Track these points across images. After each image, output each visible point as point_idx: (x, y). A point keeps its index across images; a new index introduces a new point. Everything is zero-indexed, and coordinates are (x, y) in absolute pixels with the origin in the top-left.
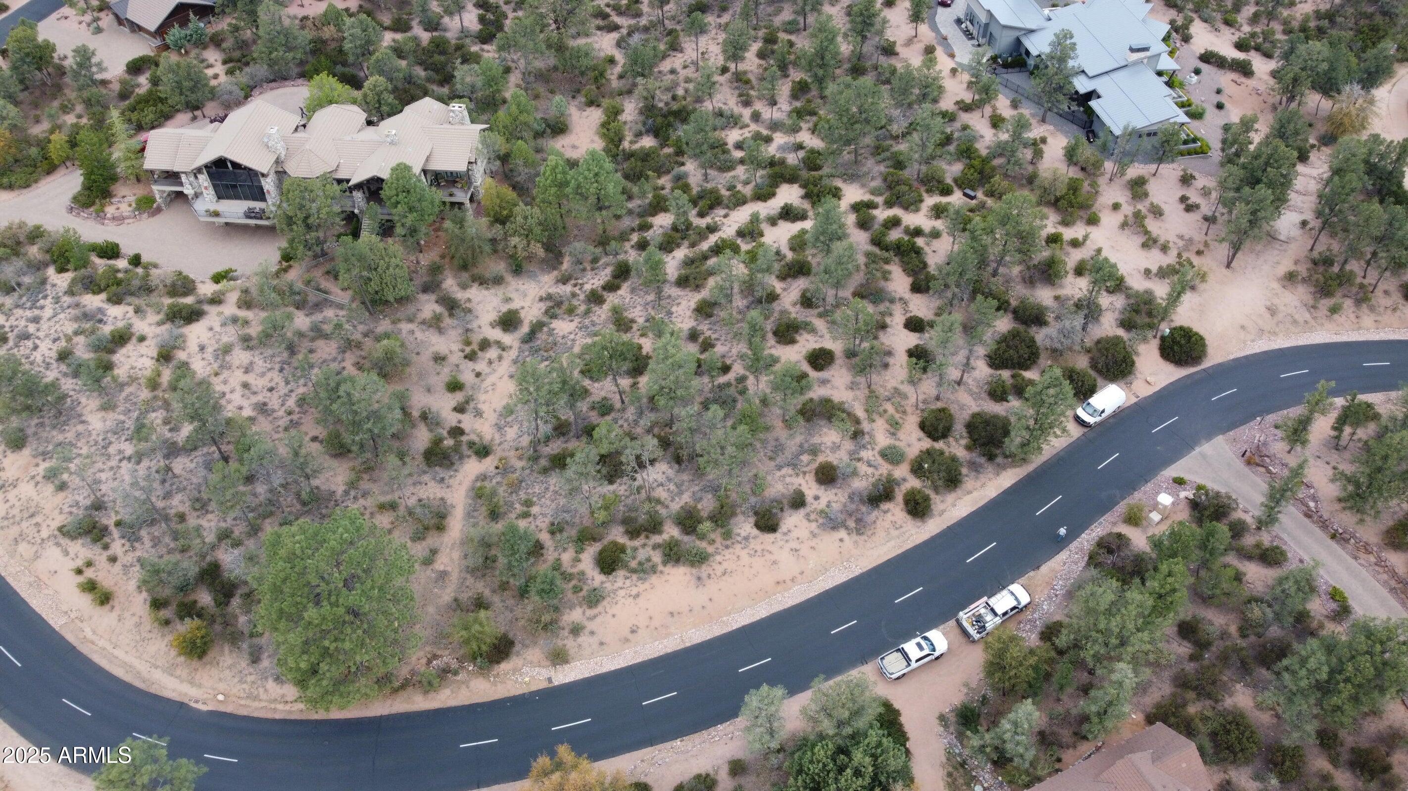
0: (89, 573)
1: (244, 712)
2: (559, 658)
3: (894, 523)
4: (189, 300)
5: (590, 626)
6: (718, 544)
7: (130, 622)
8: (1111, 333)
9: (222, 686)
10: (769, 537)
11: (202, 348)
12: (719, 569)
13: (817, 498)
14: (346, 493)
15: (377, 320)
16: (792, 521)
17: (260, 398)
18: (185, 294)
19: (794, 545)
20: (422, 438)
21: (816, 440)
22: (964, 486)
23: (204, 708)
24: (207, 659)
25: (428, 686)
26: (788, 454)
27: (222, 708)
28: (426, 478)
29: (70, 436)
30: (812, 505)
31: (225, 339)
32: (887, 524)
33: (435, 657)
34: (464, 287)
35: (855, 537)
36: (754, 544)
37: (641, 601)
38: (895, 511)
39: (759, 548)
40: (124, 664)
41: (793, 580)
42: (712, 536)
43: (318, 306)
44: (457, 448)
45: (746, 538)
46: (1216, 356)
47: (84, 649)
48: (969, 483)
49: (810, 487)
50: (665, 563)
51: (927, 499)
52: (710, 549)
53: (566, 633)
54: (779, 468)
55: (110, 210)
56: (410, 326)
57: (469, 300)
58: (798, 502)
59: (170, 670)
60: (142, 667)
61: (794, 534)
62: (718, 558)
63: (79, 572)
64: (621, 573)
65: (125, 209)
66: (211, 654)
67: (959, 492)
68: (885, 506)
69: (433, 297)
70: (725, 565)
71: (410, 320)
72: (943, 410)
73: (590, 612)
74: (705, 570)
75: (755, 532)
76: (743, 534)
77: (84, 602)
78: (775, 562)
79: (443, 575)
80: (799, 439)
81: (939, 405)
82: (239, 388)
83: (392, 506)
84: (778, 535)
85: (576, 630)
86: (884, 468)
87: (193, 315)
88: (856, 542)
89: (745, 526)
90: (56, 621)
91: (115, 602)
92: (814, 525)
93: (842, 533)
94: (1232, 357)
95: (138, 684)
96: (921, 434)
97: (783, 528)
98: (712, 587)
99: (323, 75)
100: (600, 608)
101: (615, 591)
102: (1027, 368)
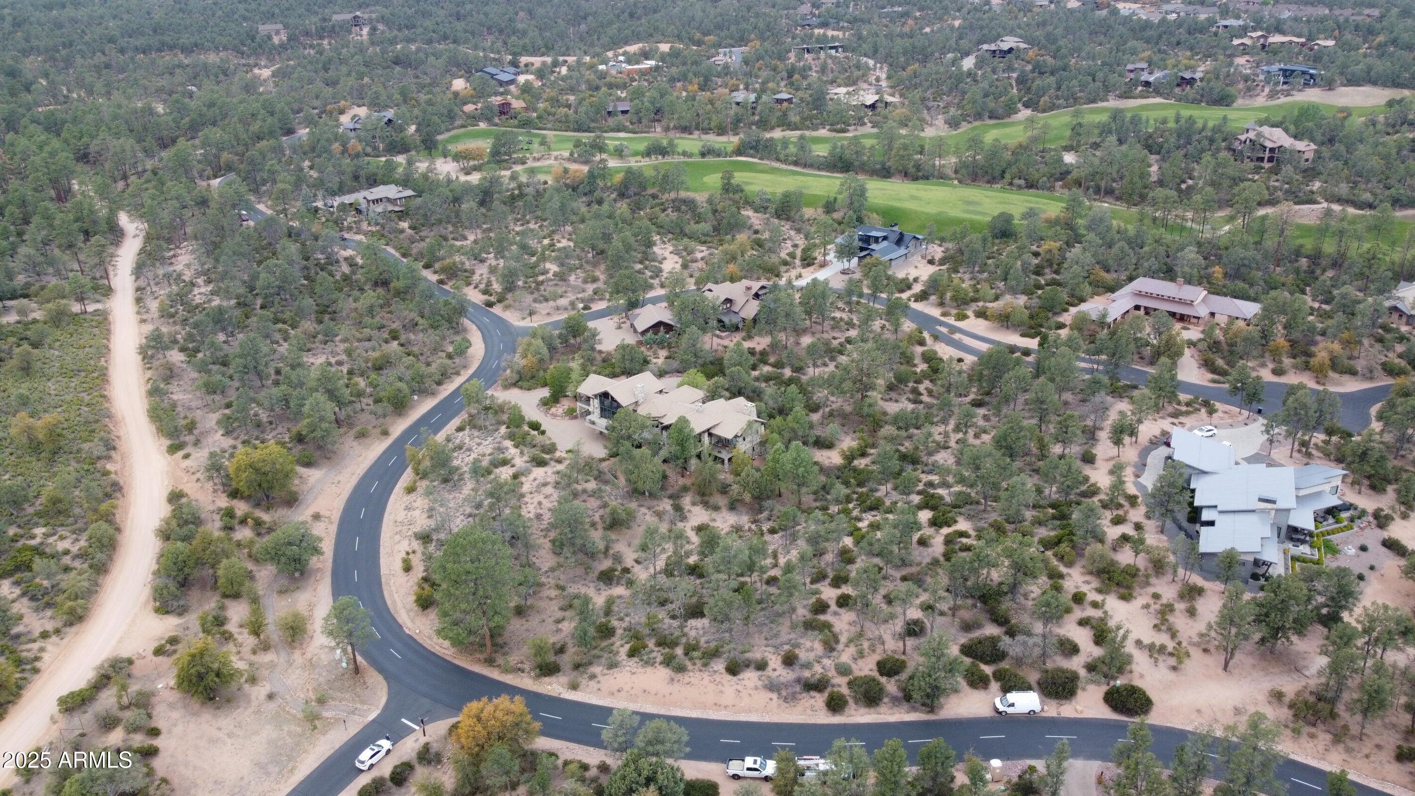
0: (411, 556)
1: (421, 641)
2: (574, 687)
3: (812, 706)
4: (547, 457)
5: (600, 678)
6: (696, 667)
7: (410, 584)
8: (1074, 668)
9: (422, 627)
10: (730, 677)
11: (535, 479)
12: (687, 679)
13: (774, 670)
14: (546, 572)
15: (631, 501)
16: (750, 677)
17: (541, 512)
18: (547, 453)
19: (739, 688)
20: (606, 564)
21: (802, 641)
22: (878, 709)
23: (407, 631)
24: (426, 612)
25: (507, 671)
26: (779, 641)
27: (415, 636)
28: (592, 585)
29: (451, 497)
30: (769, 671)
31: (549, 480)
32: (807, 704)
33: (522, 662)
34: (694, 504)
35: (781, 701)
36: (717, 677)
37: (634, 677)
38: (819, 700)
39: (718, 680)
40: (394, 602)
41: (726, 707)
42: (697, 661)
43: (606, 482)
44: (619, 578)
45: (715, 672)
46: (1154, 718)
47: (384, 587)
48: (883, 708)
49: (775, 662)
50: (661, 663)
51: (845, 703)
52: (690, 667)
53: (586, 676)
54: (767, 646)
55: (553, 410)
56: (646, 511)
57: (689, 511)
58: (761, 666)
59: (408, 612)
60: (399, 604)
61: (744, 682)
62: (691, 674)
63: (408, 553)
64: (636, 659)
65: (560, 411)
66: (429, 610)
67: (872, 710)
68: (813, 693)
69: (671, 502)
70: (692, 679)
71: (649, 508)
72: (904, 662)
73: (606, 671)
74: (679, 676)
75: (723, 671)
76: (716, 668)
77: (398, 565)
78: (721, 692)
79: (559, 631)
80: (793, 636)
81: (903, 657)
82: (536, 504)
83: (562, 588)
84: (735, 678)
85: (593, 677)
86: (832, 673)
87: (541, 463)
88: (779, 705)
89: (719, 665)
90: (384, 571)
91: (411, 573)
92: (760, 683)
93: (774, 696)
94: (1169, 725)
95: (392, 611)
96: (875, 668)
97: (741, 676)
98: (676, 687)
99: (693, 371)
100: (611, 671)
101: (625, 666)
102: (987, 663)
